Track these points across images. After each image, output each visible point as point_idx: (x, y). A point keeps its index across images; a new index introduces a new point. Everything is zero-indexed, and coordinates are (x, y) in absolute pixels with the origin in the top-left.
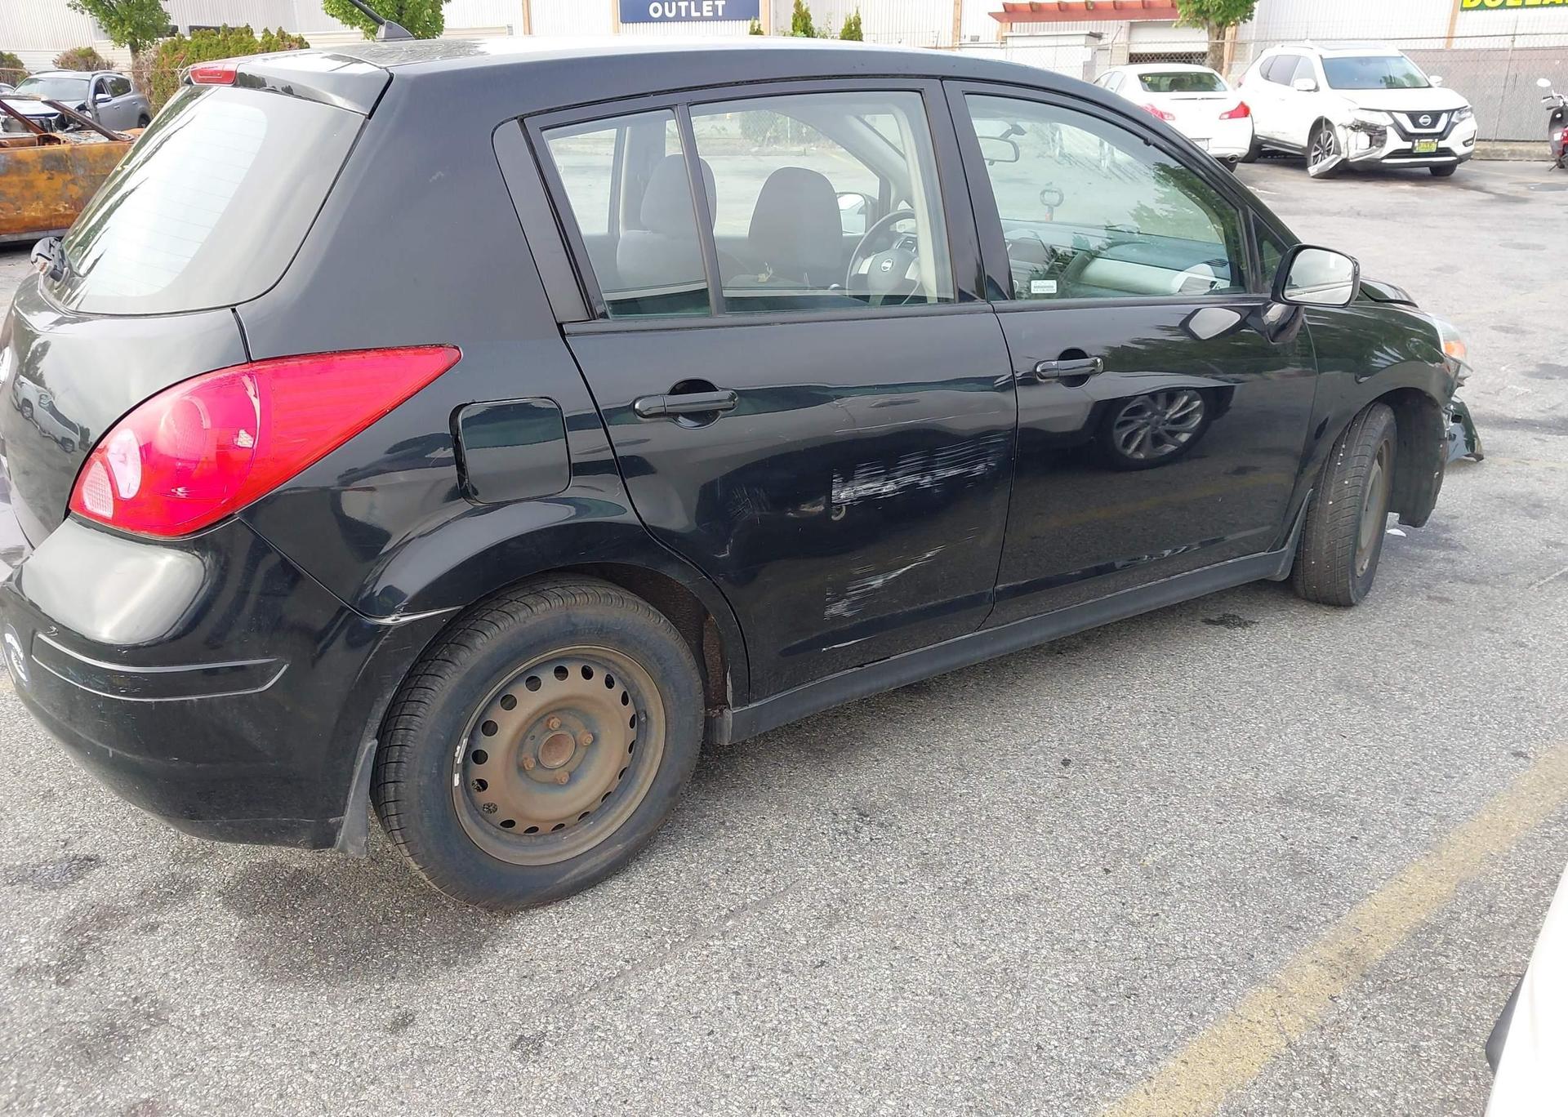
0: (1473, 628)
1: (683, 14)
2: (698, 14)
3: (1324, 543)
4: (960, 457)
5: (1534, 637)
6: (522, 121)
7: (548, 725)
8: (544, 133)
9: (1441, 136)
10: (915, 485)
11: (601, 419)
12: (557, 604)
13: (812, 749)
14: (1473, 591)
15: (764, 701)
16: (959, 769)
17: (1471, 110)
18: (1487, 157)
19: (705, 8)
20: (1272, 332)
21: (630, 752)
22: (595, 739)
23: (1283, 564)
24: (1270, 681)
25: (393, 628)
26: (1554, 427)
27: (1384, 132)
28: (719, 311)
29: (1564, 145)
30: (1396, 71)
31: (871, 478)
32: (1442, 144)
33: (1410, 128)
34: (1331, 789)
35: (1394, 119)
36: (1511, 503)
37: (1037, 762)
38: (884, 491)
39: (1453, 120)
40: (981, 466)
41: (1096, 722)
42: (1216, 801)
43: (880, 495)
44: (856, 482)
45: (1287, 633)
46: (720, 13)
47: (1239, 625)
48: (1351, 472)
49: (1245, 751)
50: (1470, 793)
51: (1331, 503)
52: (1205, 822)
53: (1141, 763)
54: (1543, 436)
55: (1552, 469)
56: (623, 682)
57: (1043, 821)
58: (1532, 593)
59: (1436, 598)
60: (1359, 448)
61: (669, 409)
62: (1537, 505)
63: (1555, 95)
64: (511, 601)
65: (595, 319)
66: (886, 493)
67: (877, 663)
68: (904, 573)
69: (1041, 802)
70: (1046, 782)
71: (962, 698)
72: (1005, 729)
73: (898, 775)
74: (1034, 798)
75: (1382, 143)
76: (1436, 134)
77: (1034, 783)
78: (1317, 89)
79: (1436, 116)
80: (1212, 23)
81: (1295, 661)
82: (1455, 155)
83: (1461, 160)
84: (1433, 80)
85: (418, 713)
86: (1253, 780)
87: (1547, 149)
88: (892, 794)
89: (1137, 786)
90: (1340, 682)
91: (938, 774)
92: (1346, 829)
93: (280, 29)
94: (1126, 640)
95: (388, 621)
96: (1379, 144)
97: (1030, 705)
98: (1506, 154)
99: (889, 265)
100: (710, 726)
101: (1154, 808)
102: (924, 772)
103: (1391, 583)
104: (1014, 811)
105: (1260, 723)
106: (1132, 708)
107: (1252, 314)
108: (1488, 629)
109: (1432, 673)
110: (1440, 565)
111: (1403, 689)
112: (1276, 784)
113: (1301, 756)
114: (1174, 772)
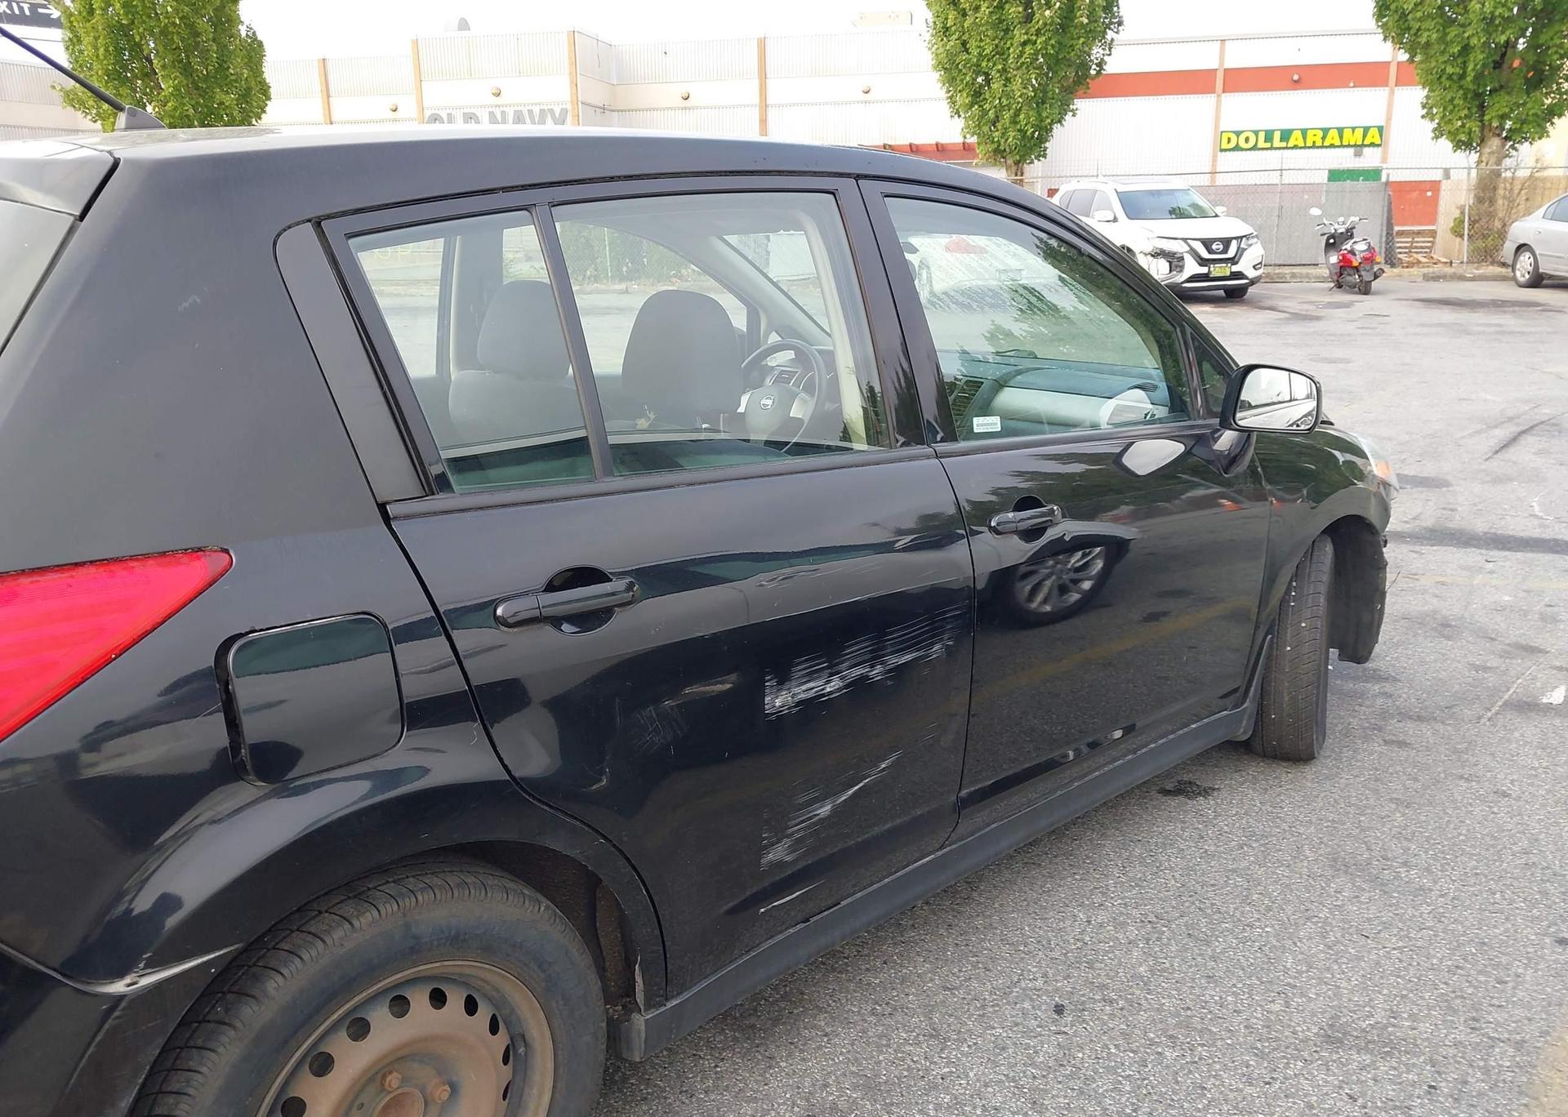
0: (1446, 778)
3: (1285, 694)
4: (913, 638)
5: (1512, 782)
6: (317, 224)
7: (383, 1085)
8: (351, 241)
9: (1233, 261)
10: (863, 678)
11: (441, 623)
12: (390, 910)
13: (739, 1026)
14: (1426, 730)
15: (686, 995)
16: (932, 1036)
17: (1256, 236)
18: (1271, 279)
20: (1225, 462)
21: (504, 1099)
22: (454, 1088)
23: (1245, 722)
24: (1257, 867)
25: (127, 999)
26: (1424, 538)
27: (1182, 259)
28: (608, 472)
29: (1341, 267)
30: (1183, 203)
31: (811, 676)
32: (1235, 268)
33: (1205, 255)
34: (1380, 1016)
35: (1189, 246)
36: (1419, 623)
37: (1025, 1014)
38: (828, 690)
39: (1243, 246)
40: (936, 647)
41: (1079, 944)
42: (1252, 1048)
43: (823, 695)
44: (794, 683)
45: (1254, 800)
47: (1200, 794)
48: (1308, 613)
49: (1262, 969)
50: (1534, 1003)
51: (1289, 648)
52: (1251, 1084)
53: (1147, 999)
54: (1417, 548)
55: (1443, 584)
56: (490, 1000)
57: (1054, 1105)
58: (1485, 728)
59: (1393, 742)
60: (1312, 586)
61: (546, 612)
62: (1446, 625)
63: (1326, 222)
64: (320, 912)
65: (433, 494)
66: (830, 693)
67: (826, 913)
68: (854, 793)
69: (1044, 1076)
70: (1042, 1043)
71: (913, 925)
72: (975, 967)
73: (858, 1055)
74: (1034, 1071)
75: (1181, 268)
76: (1229, 259)
77: (1028, 1047)
78: (1115, 220)
79: (1226, 242)
80: (1010, 162)
81: (1275, 836)
82: (1247, 278)
83: (1253, 282)
84: (1219, 210)
86: (1285, 1011)
87: (1326, 272)
88: (855, 1087)
89: (1152, 1035)
90: (1335, 860)
91: (908, 1048)
92: (1418, 1075)
94: (1083, 823)
95: (119, 987)
96: (1178, 269)
97: (996, 928)
98: (1288, 276)
99: (769, 402)
100: (615, 1037)
101: (1182, 1068)
102: (888, 1046)
103: (1340, 727)
104: (1014, 1094)
105: (1266, 926)
106: (1115, 919)
107: (1200, 441)
108: (1461, 777)
109: (1428, 839)
110: (1380, 701)
111: (1405, 864)
112: (1314, 1014)
113: (1328, 969)
114: (1189, 1008)
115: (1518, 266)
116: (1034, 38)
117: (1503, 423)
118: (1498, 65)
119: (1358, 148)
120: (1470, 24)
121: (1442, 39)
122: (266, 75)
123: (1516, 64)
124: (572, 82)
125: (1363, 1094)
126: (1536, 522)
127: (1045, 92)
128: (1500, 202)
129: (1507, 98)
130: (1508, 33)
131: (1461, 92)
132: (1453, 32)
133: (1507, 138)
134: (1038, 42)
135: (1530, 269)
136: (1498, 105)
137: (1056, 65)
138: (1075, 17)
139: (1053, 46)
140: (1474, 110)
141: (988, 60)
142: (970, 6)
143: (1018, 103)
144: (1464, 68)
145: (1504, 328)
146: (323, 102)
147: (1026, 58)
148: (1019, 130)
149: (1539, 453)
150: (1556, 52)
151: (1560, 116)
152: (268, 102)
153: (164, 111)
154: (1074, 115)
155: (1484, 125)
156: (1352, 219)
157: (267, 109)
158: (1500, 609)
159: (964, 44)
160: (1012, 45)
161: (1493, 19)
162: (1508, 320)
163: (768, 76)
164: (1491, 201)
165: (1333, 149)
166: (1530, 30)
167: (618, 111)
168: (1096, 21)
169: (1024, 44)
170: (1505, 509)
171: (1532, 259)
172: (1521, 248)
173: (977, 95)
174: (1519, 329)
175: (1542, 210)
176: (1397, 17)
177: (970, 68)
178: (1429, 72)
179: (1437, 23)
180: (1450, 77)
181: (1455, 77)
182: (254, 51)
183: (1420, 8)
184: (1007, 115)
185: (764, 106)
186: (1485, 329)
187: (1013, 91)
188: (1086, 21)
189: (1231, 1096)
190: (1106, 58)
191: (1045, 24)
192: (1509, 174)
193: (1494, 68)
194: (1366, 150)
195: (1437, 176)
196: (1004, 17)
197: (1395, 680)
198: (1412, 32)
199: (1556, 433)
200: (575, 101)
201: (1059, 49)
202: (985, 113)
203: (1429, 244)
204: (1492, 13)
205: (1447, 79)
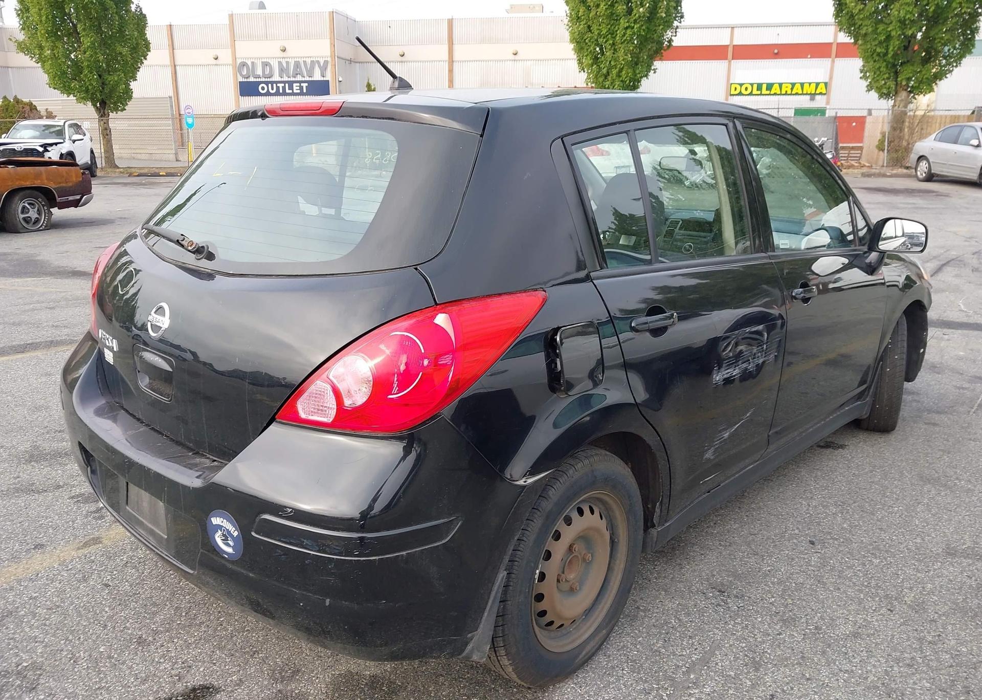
0: (963, 440)
1: (281, 91)
2: (291, 91)
3: (885, 394)
4: (765, 350)
6: (562, 139)
7: (570, 550)
10: (746, 370)
12: (586, 463)
14: (944, 418)
15: (671, 522)
16: (755, 554)
19: (295, 88)
20: (871, 269)
22: (593, 557)
23: (866, 409)
24: (883, 481)
25: (525, 489)
28: (656, 261)
31: (729, 366)
34: (969, 544)
37: (796, 545)
38: (734, 374)
40: (772, 355)
41: (808, 515)
42: (914, 558)
43: (732, 377)
44: (724, 369)
46: (305, 91)
47: (839, 448)
48: (898, 351)
49: (905, 525)
51: (888, 370)
52: (919, 572)
53: (853, 538)
57: (829, 582)
58: (974, 417)
59: (929, 423)
60: (901, 336)
61: (647, 326)
65: (602, 269)
66: (735, 376)
67: (716, 489)
68: (737, 427)
69: (818, 570)
70: (810, 557)
72: (761, 525)
73: (722, 563)
74: (812, 568)
77: (804, 558)
81: (886, 467)
85: (520, 549)
86: (923, 543)
88: (728, 576)
89: (863, 553)
90: (921, 477)
93: (16, 96)
95: (522, 482)
97: (764, 509)
101: (884, 566)
102: (735, 559)
105: (899, 507)
106: (821, 504)
107: (857, 258)
108: (970, 440)
109: (964, 468)
110: (914, 404)
111: (957, 479)
112: (938, 544)
113: (937, 525)
114: (876, 542)
115: (919, 169)
116: (633, 25)
117: (931, 259)
118: (906, 48)
119: (813, 96)
120: (891, 23)
121: (875, 31)
122: (148, 36)
123: (916, 48)
124: (331, 44)
125: (974, 576)
126: (964, 314)
127: (638, 58)
128: (906, 130)
129: (911, 68)
130: (913, 29)
131: (885, 63)
132: (881, 27)
133: (910, 92)
134: (635, 27)
135: (926, 170)
136: (906, 72)
137: (645, 42)
138: (658, 13)
139: (644, 30)
140: (892, 74)
141: (604, 38)
142: (594, 4)
143: (621, 64)
144: (887, 49)
145: (917, 206)
146: (170, 53)
147: (627, 37)
148: (622, 81)
149: (957, 276)
150: (939, 42)
151: (940, 80)
152: (149, 53)
153: (84, 57)
154: (655, 73)
155: (897, 83)
156: (823, 139)
157: (148, 57)
158: (960, 359)
159: (589, 27)
160: (619, 29)
161: (905, 20)
162: (918, 201)
163: (454, 43)
164: (901, 130)
165: (797, 96)
166: (924, 28)
167: (359, 63)
168: (670, 15)
169: (626, 28)
170: (945, 307)
171: (927, 165)
172: (921, 158)
173: (596, 59)
174: (925, 206)
175: (933, 136)
176: (847, 17)
177: (593, 42)
178: (866, 51)
179: (872, 22)
180: (879, 55)
181: (881, 55)
182: (141, 20)
183: (862, 12)
184: (614, 72)
185: (451, 61)
186: (906, 206)
187: (619, 57)
188: (664, 15)
189: (912, 577)
190: (673, 38)
191: (640, 17)
192: (912, 113)
193: (904, 50)
194: (818, 97)
195: (865, 113)
196: (614, 12)
197: (918, 394)
198: (857, 26)
199: (963, 266)
200: (333, 55)
201: (648, 32)
202: (600, 69)
203: (859, 155)
204: (904, 17)
205: (877, 55)
